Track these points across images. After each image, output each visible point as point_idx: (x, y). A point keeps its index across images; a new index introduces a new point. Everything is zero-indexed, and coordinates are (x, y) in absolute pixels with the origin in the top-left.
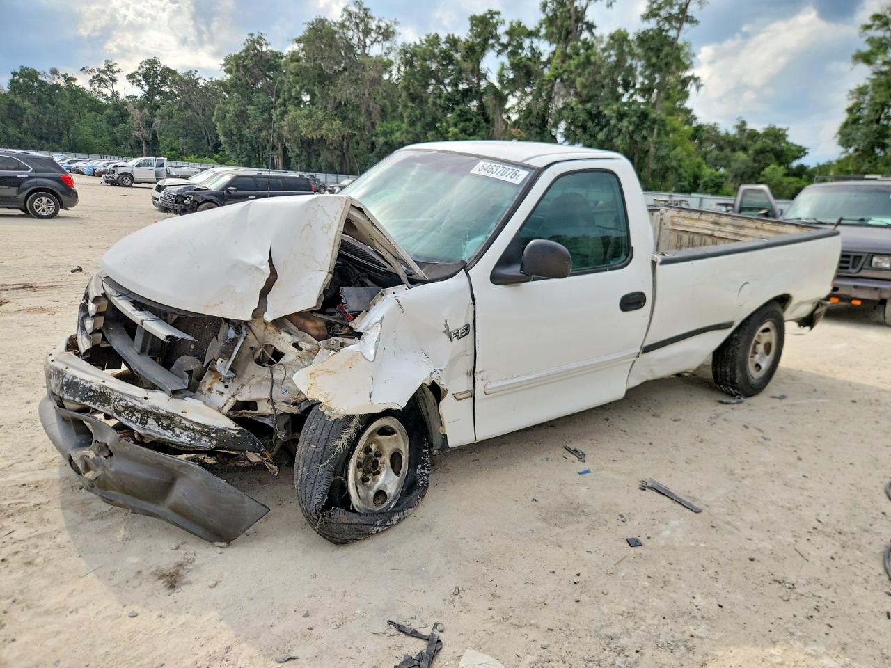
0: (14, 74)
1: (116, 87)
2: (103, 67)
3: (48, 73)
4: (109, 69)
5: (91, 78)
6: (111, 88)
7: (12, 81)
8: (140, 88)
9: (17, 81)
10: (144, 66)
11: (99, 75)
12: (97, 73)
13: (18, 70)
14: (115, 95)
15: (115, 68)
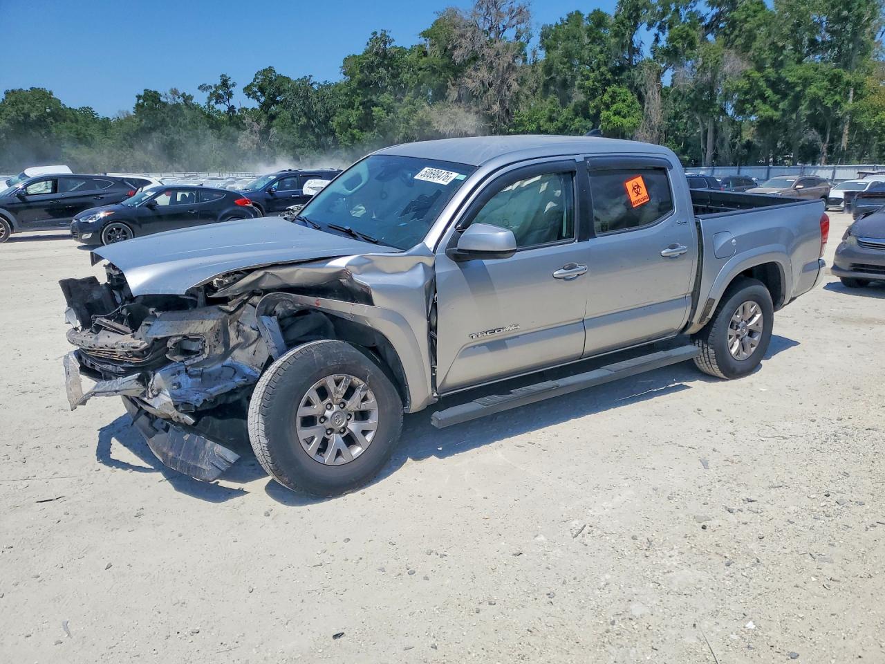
0: (139, 97)
1: (232, 102)
2: (219, 83)
3: (169, 94)
4: (225, 83)
5: (208, 95)
6: (227, 103)
7: (138, 105)
8: (256, 101)
9: (142, 106)
10: (260, 77)
11: (215, 92)
12: (214, 89)
13: (142, 93)
14: (232, 108)
15: (230, 83)
